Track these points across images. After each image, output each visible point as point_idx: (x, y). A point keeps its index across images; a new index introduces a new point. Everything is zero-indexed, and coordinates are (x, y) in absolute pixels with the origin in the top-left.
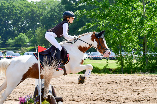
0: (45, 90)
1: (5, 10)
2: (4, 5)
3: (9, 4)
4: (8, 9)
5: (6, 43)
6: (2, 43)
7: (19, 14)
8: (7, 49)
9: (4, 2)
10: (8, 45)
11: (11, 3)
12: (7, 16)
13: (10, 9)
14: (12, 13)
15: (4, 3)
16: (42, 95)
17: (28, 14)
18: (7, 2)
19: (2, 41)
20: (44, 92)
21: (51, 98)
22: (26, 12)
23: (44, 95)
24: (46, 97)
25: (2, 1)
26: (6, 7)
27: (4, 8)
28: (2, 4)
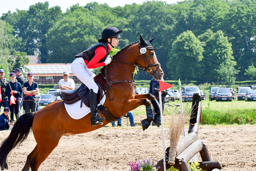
0: (170, 151)
1: (243, 19)
2: (242, 11)
3: (250, 10)
4: (248, 16)
5: (245, 74)
6: (239, 73)
8: (246, 83)
9: (242, 6)
10: (248, 77)
11: (253, 8)
12: (247, 29)
13: (252, 17)
14: (255, 23)
15: (242, 8)
16: (166, 159)
18: (247, 6)
19: (239, 71)
20: (170, 154)
23: (169, 158)
24: (172, 162)
25: (238, 5)
26: (245, 14)
27: (242, 15)
28: (239, 9)
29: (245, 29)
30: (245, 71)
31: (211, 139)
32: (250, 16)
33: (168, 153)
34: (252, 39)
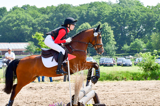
0: (75, 97)
1: (120, 16)
2: (119, 10)
3: (124, 10)
4: (123, 14)
5: (122, 49)
7: (135, 19)
8: (122, 55)
9: (119, 7)
10: (123, 51)
11: (126, 9)
12: (123, 21)
13: (126, 14)
14: (128, 18)
15: (120, 8)
16: (72, 102)
17: (144, 19)
18: (123, 8)
19: (118, 48)
20: (74, 99)
21: (81, 105)
22: (142, 17)
23: (74, 102)
24: (76, 104)
25: (117, 7)
26: (122, 12)
27: (120, 13)
28: (118, 9)
29: (121, 22)
30: (122, 48)
31: (100, 90)
32: (125, 14)
33: (73, 99)
34: (126, 28)
